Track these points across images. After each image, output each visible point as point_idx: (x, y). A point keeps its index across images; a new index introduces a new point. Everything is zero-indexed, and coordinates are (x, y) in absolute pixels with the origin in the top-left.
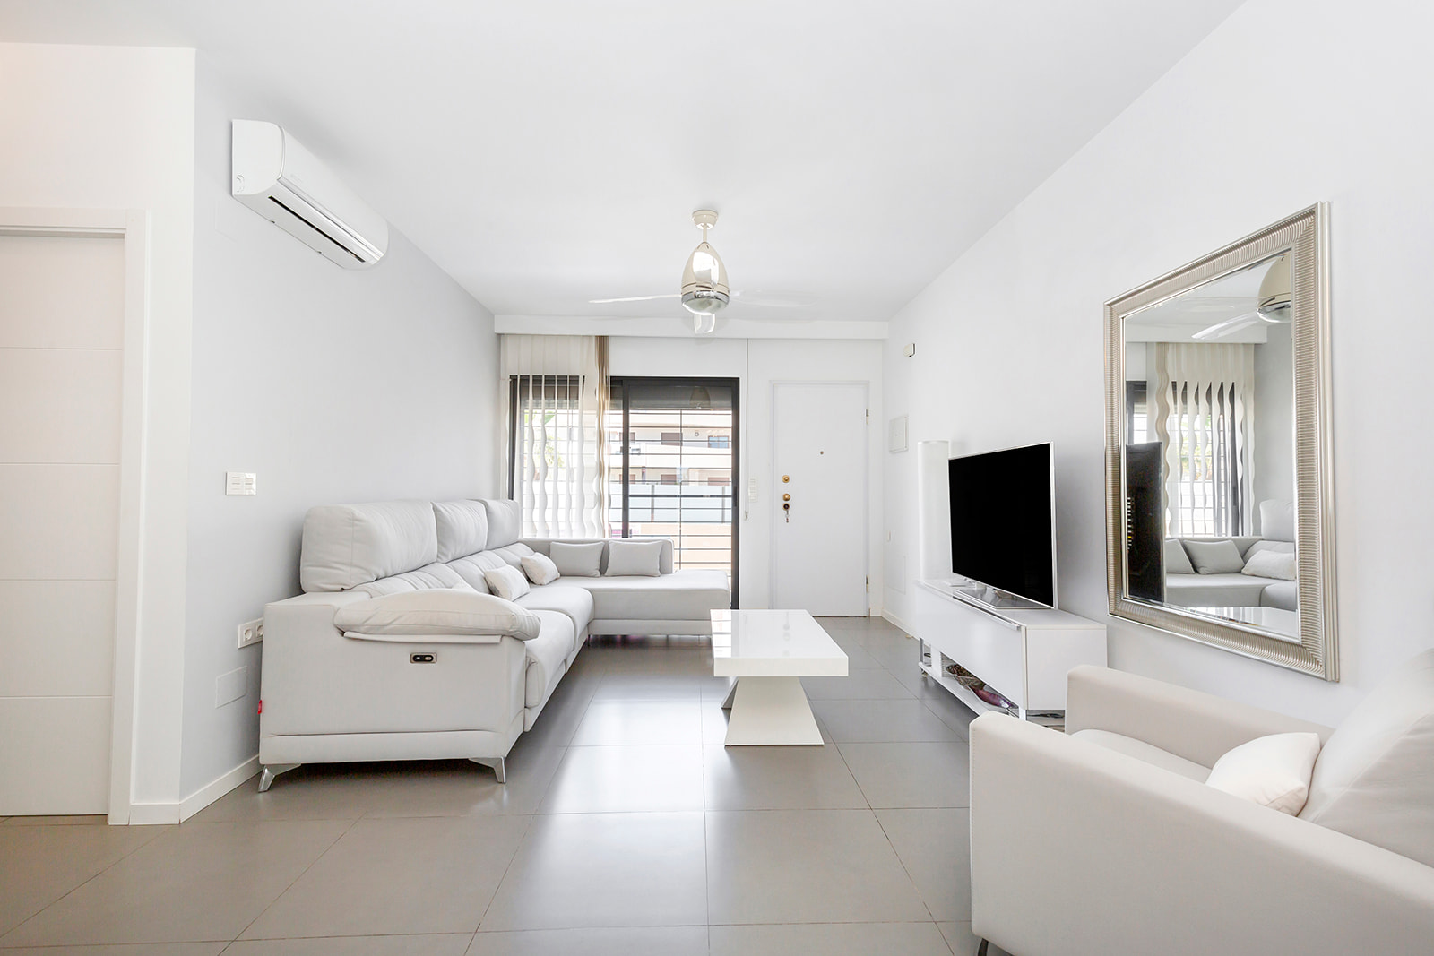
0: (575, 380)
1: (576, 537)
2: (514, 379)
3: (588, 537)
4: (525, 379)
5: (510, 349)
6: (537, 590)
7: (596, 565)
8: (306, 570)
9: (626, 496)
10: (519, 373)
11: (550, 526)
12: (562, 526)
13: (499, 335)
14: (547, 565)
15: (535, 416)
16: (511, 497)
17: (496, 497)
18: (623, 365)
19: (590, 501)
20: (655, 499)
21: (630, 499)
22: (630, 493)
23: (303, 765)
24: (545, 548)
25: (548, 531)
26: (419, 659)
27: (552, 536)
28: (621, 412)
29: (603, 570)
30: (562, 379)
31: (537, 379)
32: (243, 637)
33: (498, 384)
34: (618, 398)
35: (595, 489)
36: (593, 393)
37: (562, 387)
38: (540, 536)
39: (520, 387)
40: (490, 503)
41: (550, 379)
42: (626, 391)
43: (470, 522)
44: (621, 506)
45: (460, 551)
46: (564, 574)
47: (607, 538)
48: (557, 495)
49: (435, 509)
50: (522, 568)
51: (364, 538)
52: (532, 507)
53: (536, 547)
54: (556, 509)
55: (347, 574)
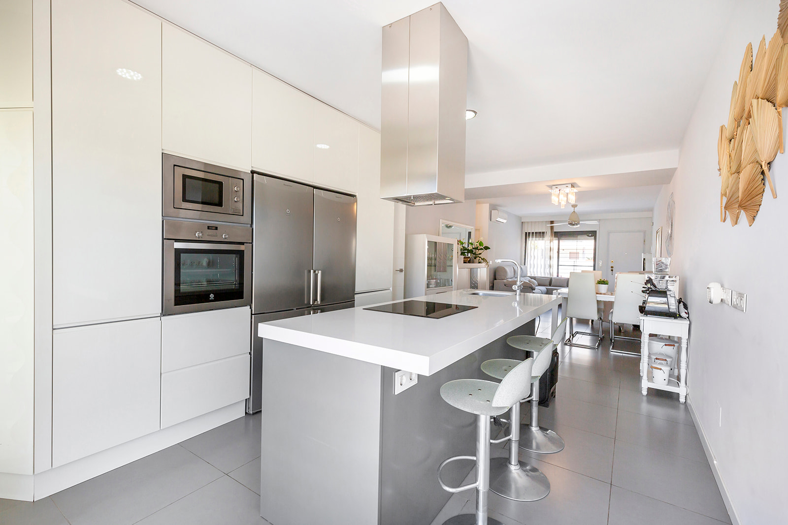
0: (543, 233)
1: (543, 276)
2: (526, 233)
3: (546, 276)
4: (529, 233)
5: (526, 226)
7: (549, 283)
8: (497, 276)
9: (558, 265)
10: (528, 232)
11: (536, 272)
12: (539, 273)
13: (522, 222)
14: (535, 282)
15: (532, 242)
16: (525, 265)
17: (522, 264)
18: (558, 229)
19: (547, 266)
22: (560, 265)
24: (534, 278)
27: (536, 275)
28: (557, 241)
29: (550, 285)
30: (540, 233)
31: (533, 233)
32: (491, 285)
33: (522, 235)
35: (548, 272)
36: (548, 236)
37: (541, 234)
38: (533, 275)
39: (527, 235)
41: (536, 233)
42: (559, 235)
44: (557, 268)
46: (539, 285)
47: (552, 276)
48: (537, 265)
49: (513, 267)
51: (505, 271)
52: (531, 268)
53: (532, 278)
54: (537, 268)
55: (503, 277)
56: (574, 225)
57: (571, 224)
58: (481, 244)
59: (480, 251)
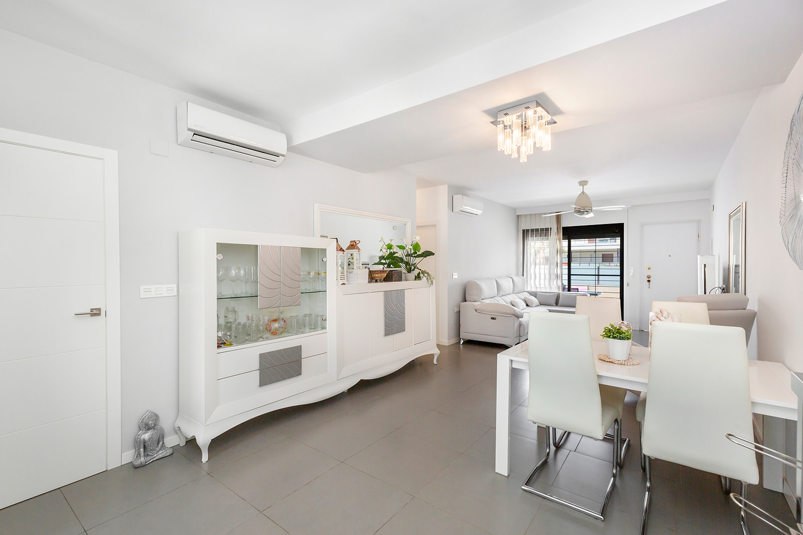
0: (547, 229)
1: (548, 290)
2: (524, 231)
3: (552, 291)
4: (528, 231)
5: (523, 220)
6: (529, 308)
7: (554, 302)
8: (467, 296)
9: (570, 275)
10: (525, 228)
11: (538, 286)
12: (542, 286)
13: (518, 216)
14: (535, 300)
15: (533, 244)
16: (523, 276)
17: (517, 275)
18: (568, 223)
19: (554, 277)
20: (600, 277)
21: (572, 276)
22: (572, 274)
23: (469, 340)
24: (534, 294)
25: (537, 288)
26: (493, 318)
27: (539, 290)
28: (567, 240)
29: (557, 304)
30: (542, 230)
32: (456, 310)
33: (518, 233)
34: (566, 235)
36: (555, 234)
37: (544, 232)
38: (534, 290)
39: (525, 233)
40: (514, 278)
41: (532, 230)
42: (569, 232)
43: (507, 284)
44: (567, 279)
45: (503, 294)
46: (541, 304)
47: (560, 292)
48: (540, 274)
49: (496, 281)
50: (525, 301)
51: (479, 289)
52: (531, 279)
53: (531, 294)
54: (540, 279)
55: (476, 298)
56: (582, 213)
57: (579, 212)
58: (416, 246)
59: (417, 260)
